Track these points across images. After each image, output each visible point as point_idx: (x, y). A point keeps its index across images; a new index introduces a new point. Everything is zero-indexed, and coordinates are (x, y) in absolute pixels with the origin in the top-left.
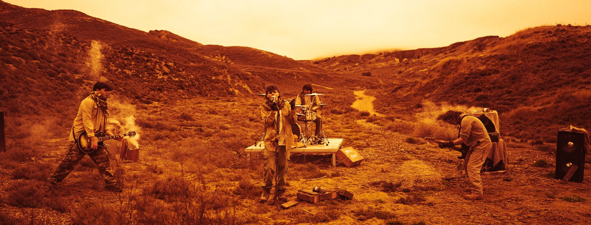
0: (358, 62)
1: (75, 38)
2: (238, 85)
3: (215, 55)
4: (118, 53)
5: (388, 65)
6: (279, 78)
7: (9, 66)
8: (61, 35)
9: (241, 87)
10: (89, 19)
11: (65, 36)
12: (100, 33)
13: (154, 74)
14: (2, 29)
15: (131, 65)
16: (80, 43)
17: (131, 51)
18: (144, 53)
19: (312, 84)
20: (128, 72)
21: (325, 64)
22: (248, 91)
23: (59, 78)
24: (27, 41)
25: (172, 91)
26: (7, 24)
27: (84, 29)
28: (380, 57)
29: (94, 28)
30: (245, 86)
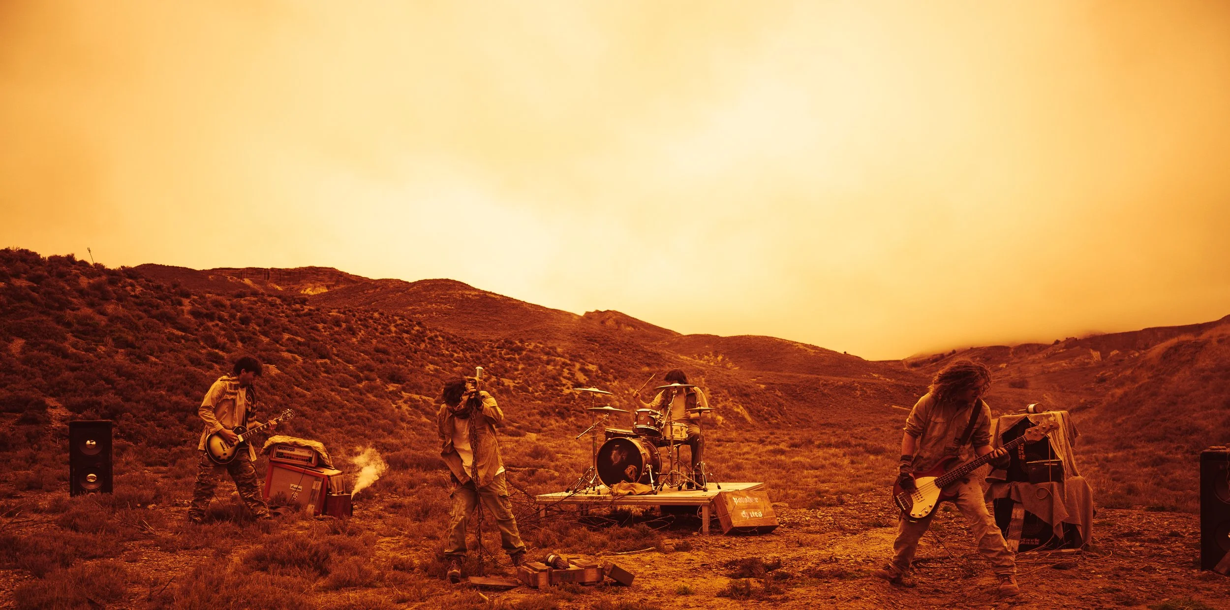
0: (1006, 362)
1: (419, 324)
2: (725, 407)
3: (703, 354)
4: (495, 349)
5: (1073, 365)
6: (824, 395)
7: (268, 367)
8: (396, 318)
9: (730, 410)
10: (473, 293)
11: (403, 320)
12: (491, 318)
13: (557, 385)
14: (286, 309)
15: (517, 370)
16: (428, 332)
17: (519, 344)
18: (543, 348)
19: (893, 406)
20: (507, 382)
21: (934, 366)
22: (743, 419)
23: (358, 389)
24: (324, 328)
25: (583, 417)
26: (296, 300)
27: (465, 311)
28: (1056, 350)
29: (482, 310)
30: (740, 409)
